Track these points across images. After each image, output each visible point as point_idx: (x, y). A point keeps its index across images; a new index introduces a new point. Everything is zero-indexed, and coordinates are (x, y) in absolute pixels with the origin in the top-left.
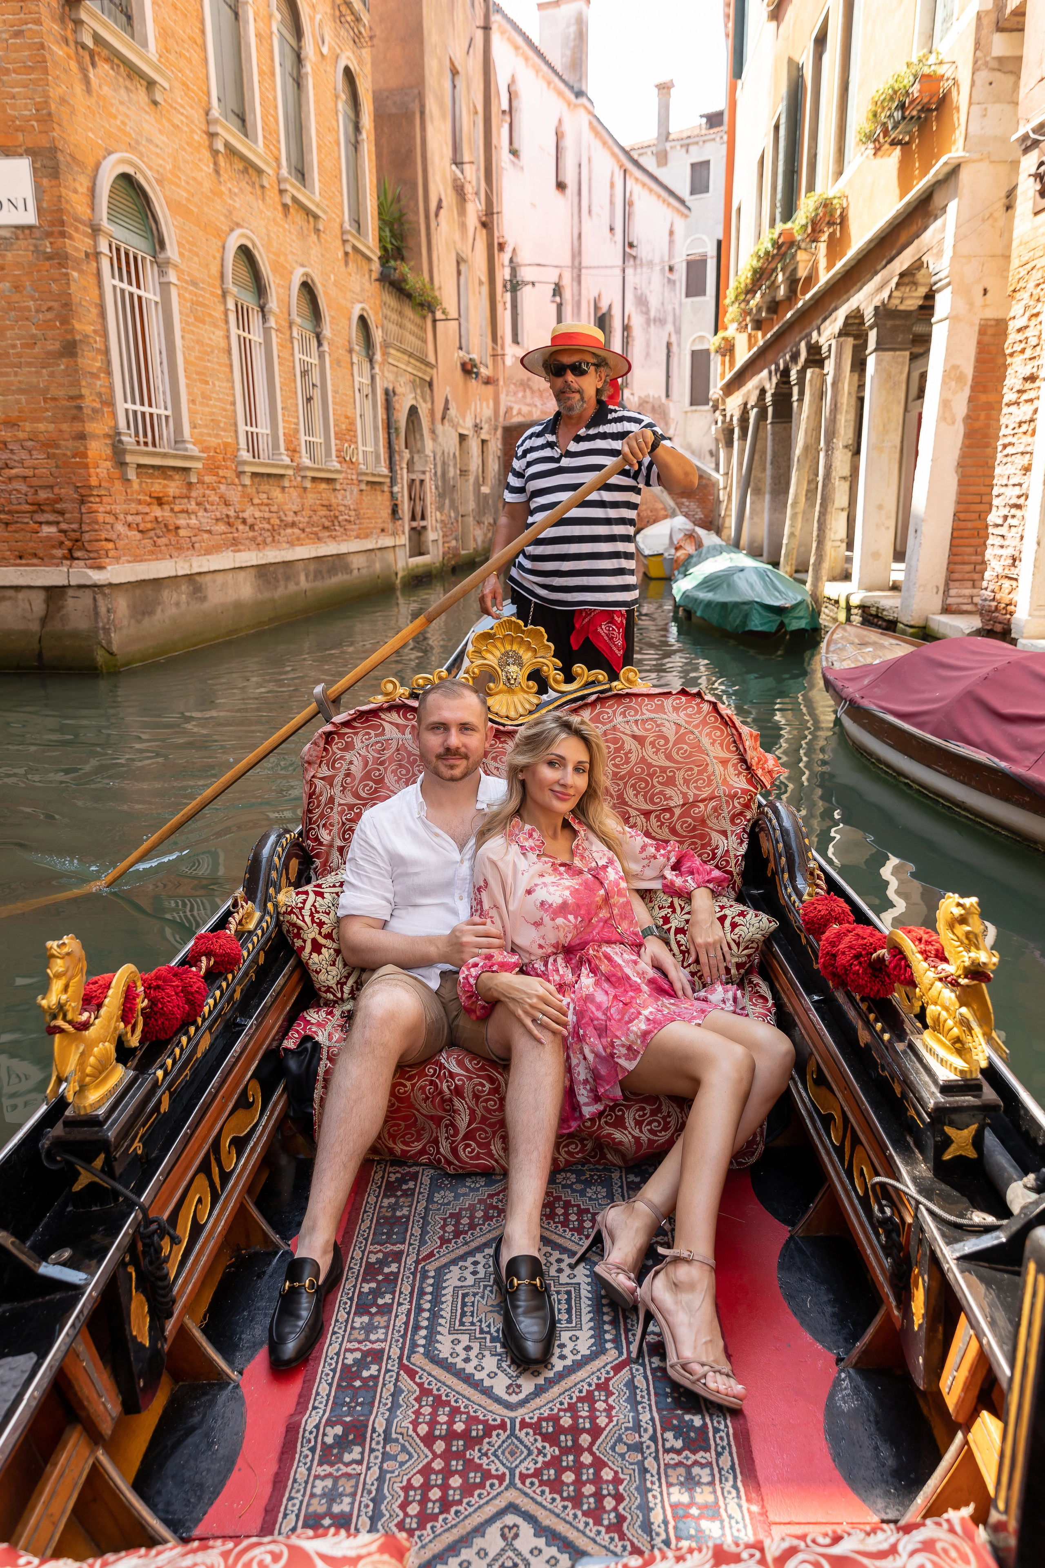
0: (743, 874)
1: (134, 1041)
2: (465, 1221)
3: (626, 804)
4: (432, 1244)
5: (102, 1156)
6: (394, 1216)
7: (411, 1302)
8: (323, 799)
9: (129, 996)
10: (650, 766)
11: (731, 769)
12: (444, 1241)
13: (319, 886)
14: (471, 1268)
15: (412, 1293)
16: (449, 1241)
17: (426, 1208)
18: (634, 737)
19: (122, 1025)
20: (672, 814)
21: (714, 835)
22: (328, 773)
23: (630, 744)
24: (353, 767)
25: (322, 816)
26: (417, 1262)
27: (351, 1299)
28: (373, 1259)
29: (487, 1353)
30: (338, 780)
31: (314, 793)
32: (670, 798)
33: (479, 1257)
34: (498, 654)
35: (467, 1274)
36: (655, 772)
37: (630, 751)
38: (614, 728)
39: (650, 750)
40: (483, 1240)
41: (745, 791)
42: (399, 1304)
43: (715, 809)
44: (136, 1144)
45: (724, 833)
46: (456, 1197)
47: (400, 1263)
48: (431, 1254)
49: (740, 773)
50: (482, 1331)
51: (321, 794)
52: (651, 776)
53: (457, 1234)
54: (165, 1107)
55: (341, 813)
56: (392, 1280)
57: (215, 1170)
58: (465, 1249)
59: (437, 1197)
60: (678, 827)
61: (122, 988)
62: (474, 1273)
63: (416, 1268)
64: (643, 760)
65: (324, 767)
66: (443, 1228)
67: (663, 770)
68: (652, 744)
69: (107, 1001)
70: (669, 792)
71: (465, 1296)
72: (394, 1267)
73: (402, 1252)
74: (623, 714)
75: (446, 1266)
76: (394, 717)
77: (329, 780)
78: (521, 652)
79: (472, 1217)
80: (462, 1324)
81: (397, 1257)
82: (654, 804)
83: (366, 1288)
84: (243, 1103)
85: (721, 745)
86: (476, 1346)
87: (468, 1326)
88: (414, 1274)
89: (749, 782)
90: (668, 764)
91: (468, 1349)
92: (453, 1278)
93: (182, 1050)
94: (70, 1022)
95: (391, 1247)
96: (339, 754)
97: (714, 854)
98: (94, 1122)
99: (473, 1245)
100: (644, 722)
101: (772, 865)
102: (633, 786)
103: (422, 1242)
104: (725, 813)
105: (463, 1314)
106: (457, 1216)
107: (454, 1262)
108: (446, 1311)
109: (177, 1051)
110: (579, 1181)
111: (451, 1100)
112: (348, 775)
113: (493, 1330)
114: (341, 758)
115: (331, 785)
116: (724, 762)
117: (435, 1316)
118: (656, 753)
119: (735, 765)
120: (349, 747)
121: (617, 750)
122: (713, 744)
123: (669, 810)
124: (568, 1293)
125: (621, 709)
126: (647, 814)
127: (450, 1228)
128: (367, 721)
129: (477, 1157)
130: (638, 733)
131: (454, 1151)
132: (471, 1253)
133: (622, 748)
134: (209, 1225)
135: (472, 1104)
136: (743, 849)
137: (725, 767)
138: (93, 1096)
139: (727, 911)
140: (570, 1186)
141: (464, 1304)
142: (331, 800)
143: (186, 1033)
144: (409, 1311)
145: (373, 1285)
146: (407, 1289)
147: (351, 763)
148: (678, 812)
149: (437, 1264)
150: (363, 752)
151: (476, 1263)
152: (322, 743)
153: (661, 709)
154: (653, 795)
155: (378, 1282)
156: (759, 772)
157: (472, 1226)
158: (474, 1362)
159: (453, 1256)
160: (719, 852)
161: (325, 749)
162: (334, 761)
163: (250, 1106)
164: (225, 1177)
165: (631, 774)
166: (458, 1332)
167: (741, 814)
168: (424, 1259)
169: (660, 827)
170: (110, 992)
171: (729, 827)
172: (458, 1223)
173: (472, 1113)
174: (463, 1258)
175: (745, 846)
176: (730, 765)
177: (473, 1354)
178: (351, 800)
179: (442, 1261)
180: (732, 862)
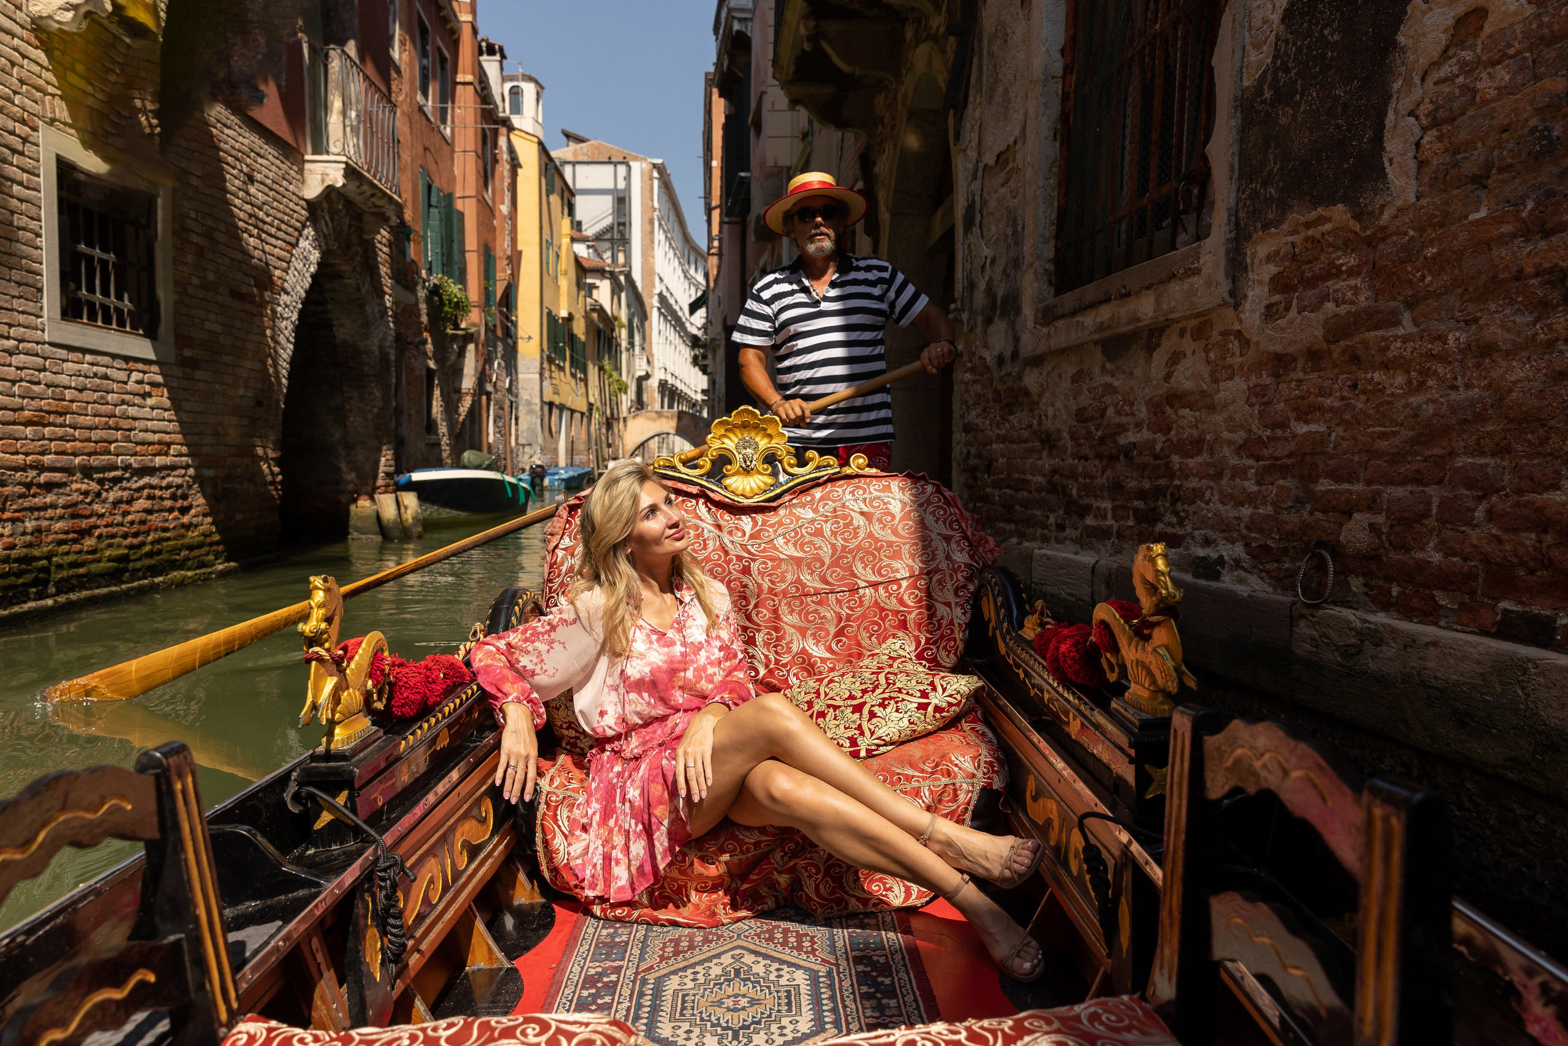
0: (967, 643)
2: (685, 944)
3: (855, 576)
4: (652, 959)
6: (613, 941)
7: (631, 1001)
8: (564, 569)
10: (877, 540)
11: (954, 546)
12: (664, 958)
14: (692, 977)
15: (631, 995)
16: (669, 959)
17: (645, 936)
18: (862, 513)
19: (370, 682)
20: (900, 587)
21: (938, 605)
22: (571, 543)
23: (859, 521)
25: (562, 584)
26: (637, 973)
27: (571, 1001)
28: (592, 972)
29: (708, 1035)
31: (555, 562)
32: (897, 571)
33: (698, 968)
34: (736, 440)
35: (686, 980)
36: (882, 547)
37: (858, 527)
38: (844, 506)
39: (877, 526)
40: (703, 957)
41: (968, 566)
42: (619, 1003)
43: (939, 582)
44: (376, 795)
45: (948, 605)
47: (619, 974)
48: (651, 968)
49: (963, 549)
50: (702, 1019)
51: (562, 564)
52: (878, 550)
53: (676, 953)
56: (612, 987)
58: (685, 963)
60: (906, 598)
61: (371, 649)
62: (694, 980)
63: (636, 978)
64: (870, 535)
65: (566, 537)
66: (662, 949)
67: (890, 544)
68: (880, 520)
69: (358, 655)
70: (896, 565)
71: (684, 996)
72: (613, 977)
73: (621, 967)
74: (852, 493)
75: (666, 976)
77: (571, 550)
78: (758, 439)
79: (691, 941)
80: (682, 1014)
81: (617, 970)
82: (881, 575)
83: (585, 993)
85: (944, 522)
86: (697, 1031)
87: (687, 1017)
88: (634, 982)
89: (971, 557)
90: (894, 539)
91: (689, 1032)
92: (673, 983)
93: (422, 734)
95: (609, 964)
97: (940, 625)
98: (342, 757)
99: (692, 961)
100: (871, 501)
101: (993, 623)
102: (861, 559)
103: (642, 958)
104: (949, 584)
105: (683, 1008)
106: (679, 942)
107: (674, 973)
108: (667, 1006)
113: (713, 1019)
116: (948, 539)
117: (655, 1009)
118: (883, 529)
119: (958, 542)
121: (846, 526)
122: (937, 521)
123: (897, 581)
124: (789, 992)
125: (850, 489)
126: (874, 585)
127: (669, 950)
130: (865, 509)
132: (692, 966)
133: (851, 523)
136: (965, 619)
137: (949, 544)
141: (684, 1001)
143: (428, 722)
144: (629, 1009)
145: (593, 991)
146: (626, 992)
148: (904, 584)
149: (657, 975)
151: (696, 973)
152: (565, 514)
153: (887, 489)
154: (881, 568)
155: (598, 989)
156: (981, 549)
157: (694, 948)
159: (673, 968)
160: (944, 622)
161: (568, 522)
163: (482, 820)
165: (859, 548)
166: (678, 1020)
167: (964, 586)
168: (644, 971)
169: (889, 597)
171: (952, 599)
172: (677, 945)
174: (684, 969)
175: (969, 616)
176: (953, 541)
179: (663, 972)
180: (956, 629)
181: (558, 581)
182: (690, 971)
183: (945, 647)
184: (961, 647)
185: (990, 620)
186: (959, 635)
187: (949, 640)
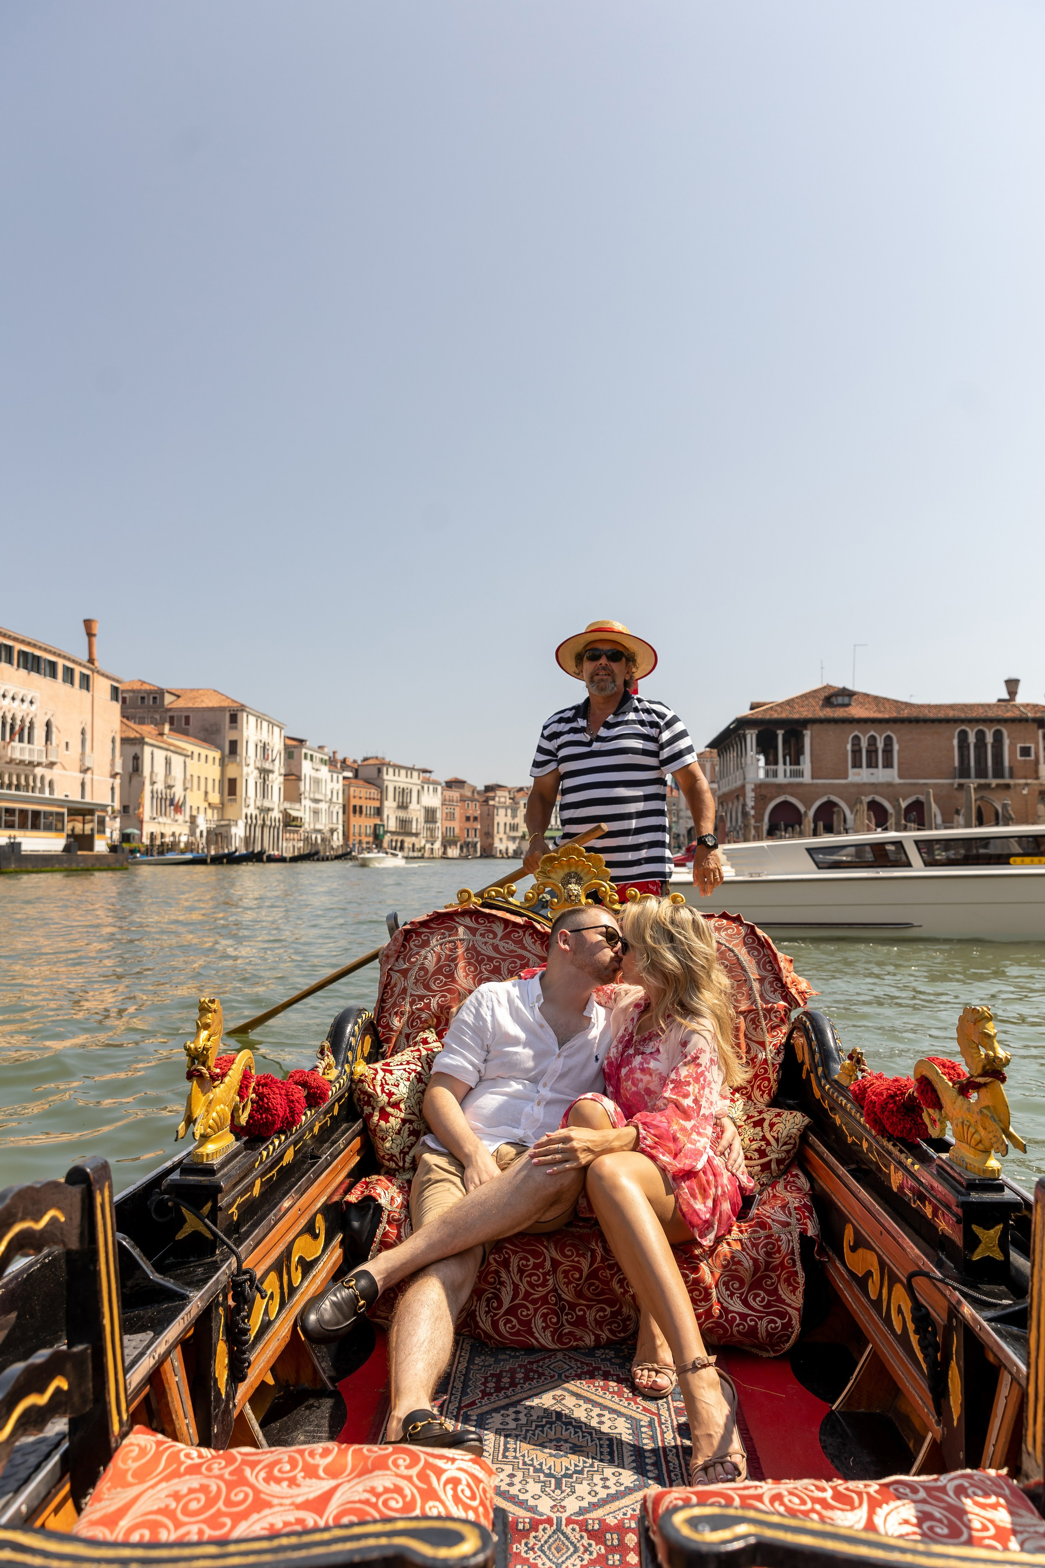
0: (780, 1082)
1: (244, 1119)
2: (506, 1380)
4: (474, 1394)
5: (209, 1205)
8: (397, 990)
9: (246, 1076)
11: (768, 986)
12: (485, 1394)
13: (388, 1064)
14: (513, 1416)
16: (491, 1394)
17: (467, 1368)
19: (238, 1098)
21: (752, 1045)
22: (405, 966)
24: (426, 962)
25: (394, 1005)
26: (459, 1408)
29: (530, 1480)
30: (413, 973)
31: (389, 984)
33: (521, 1407)
34: (562, 875)
35: (508, 1420)
40: (524, 1395)
41: (781, 1007)
43: (753, 1022)
44: (233, 1209)
45: (761, 1044)
46: (497, 1361)
48: (473, 1403)
49: (775, 991)
50: (524, 1463)
51: (395, 986)
53: (498, 1389)
54: (256, 1191)
55: (412, 1003)
57: (285, 1277)
58: (507, 1401)
59: (477, 1360)
61: (242, 1067)
62: (516, 1420)
63: (458, 1413)
65: (401, 961)
66: (484, 1384)
69: (230, 1072)
71: (507, 1437)
75: (487, 1413)
76: (467, 921)
77: (405, 973)
78: (582, 875)
79: (513, 1378)
80: (504, 1456)
84: (310, 1229)
85: (759, 964)
86: (519, 1475)
87: (511, 1459)
89: (784, 999)
91: (511, 1476)
92: (496, 1422)
93: (274, 1149)
94: (209, 1069)
96: (416, 950)
97: (753, 1064)
98: (210, 1171)
99: (515, 1398)
101: (807, 1066)
103: (464, 1393)
104: (762, 1025)
105: (507, 1450)
106: (498, 1377)
107: (496, 1410)
109: (271, 1147)
110: (617, 1356)
111: (497, 1272)
112: (421, 969)
113: (536, 1463)
114: (417, 953)
115: (405, 977)
116: (762, 980)
119: (771, 983)
120: (426, 944)
122: (751, 962)
124: (610, 1440)
127: (491, 1385)
128: (443, 923)
129: (517, 1334)
131: (495, 1325)
132: (514, 1404)
134: (277, 1325)
135: (516, 1279)
136: (780, 1059)
137: (763, 984)
138: (210, 1148)
139: (765, 1115)
140: (610, 1360)
141: (507, 1442)
142: (404, 991)
143: (279, 1138)
147: (425, 958)
149: (479, 1411)
150: (438, 949)
151: (517, 1412)
152: (401, 939)
156: (793, 991)
157: (513, 1384)
158: (518, 1486)
159: (495, 1406)
160: (757, 1062)
161: (403, 946)
162: (411, 957)
163: (316, 1236)
164: (293, 1290)
166: (501, 1462)
167: (777, 1027)
168: (466, 1406)
170: (234, 1066)
172: (498, 1381)
173: (516, 1287)
174: (505, 1407)
175: (782, 1056)
176: (766, 982)
177: (516, 1480)
178: (422, 992)
179: (485, 1409)
180: (770, 1069)
181: (391, 1001)
182: (512, 1410)
183: (759, 1087)
184: (775, 1086)
185: (803, 1063)
186: (773, 1076)
187: (764, 1079)
